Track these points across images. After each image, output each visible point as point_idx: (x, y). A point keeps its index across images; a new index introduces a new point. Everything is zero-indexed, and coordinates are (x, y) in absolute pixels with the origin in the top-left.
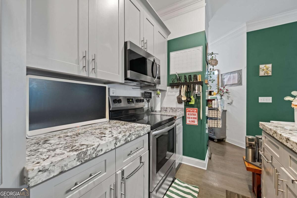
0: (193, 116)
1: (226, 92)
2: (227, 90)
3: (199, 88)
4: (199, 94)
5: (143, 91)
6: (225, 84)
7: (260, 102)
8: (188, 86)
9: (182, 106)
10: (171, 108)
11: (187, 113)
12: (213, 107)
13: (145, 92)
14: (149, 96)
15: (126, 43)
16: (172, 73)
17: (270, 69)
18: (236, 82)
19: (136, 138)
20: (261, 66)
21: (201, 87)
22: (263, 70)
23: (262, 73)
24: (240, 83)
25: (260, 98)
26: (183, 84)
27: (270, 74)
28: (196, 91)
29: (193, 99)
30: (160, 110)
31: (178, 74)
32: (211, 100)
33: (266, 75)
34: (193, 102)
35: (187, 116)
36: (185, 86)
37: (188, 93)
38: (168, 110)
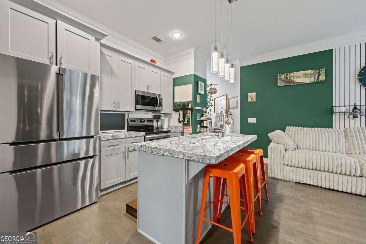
0: (187, 132)
2: (230, 112)
3: (189, 112)
4: (190, 117)
5: (153, 115)
6: (230, 107)
7: (249, 122)
8: (184, 111)
9: (181, 124)
10: (175, 126)
11: (184, 129)
12: (204, 126)
13: (155, 115)
14: (159, 117)
15: (135, 91)
16: (176, 101)
17: (255, 96)
18: (235, 106)
19: (136, 137)
20: (249, 94)
21: (191, 112)
22: (250, 97)
23: (249, 100)
24: (237, 107)
25: (249, 119)
26: (181, 109)
27: (255, 100)
28: (188, 115)
29: (186, 120)
30: (167, 127)
31: (179, 103)
32: (203, 121)
33: (252, 101)
34: (186, 122)
35: (184, 131)
36: (182, 111)
37: (184, 116)
38: (173, 127)
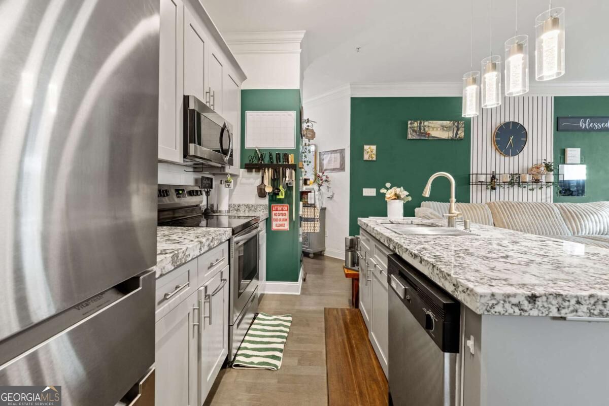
0: (281, 217)
1: (326, 181)
2: (327, 177)
3: (291, 173)
4: (292, 183)
5: (199, 176)
6: (325, 168)
7: (364, 195)
8: (276, 171)
9: (266, 201)
10: (248, 206)
11: (274, 212)
12: (309, 202)
13: (203, 178)
14: (209, 184)
15: (186, 99)
16: (249, 145)
17: (375, 152)
18: (338, 166)
20: (366, 147)
21: (294, 172)
22: (368, 152)
23: (366, 157)
24: (342, 168)
25: (364, 190)
26: (268, 166)
27: (374, 159)
28: (287, 179)
29: (283, 191)
30: (228, 209)
31: (259, 150)
32: (306, 193)
33: (370, 159)
34: (282, 196)
35: (274, 217)
36: (270, 170)
37: (275, 182)
38: (242, 208)
